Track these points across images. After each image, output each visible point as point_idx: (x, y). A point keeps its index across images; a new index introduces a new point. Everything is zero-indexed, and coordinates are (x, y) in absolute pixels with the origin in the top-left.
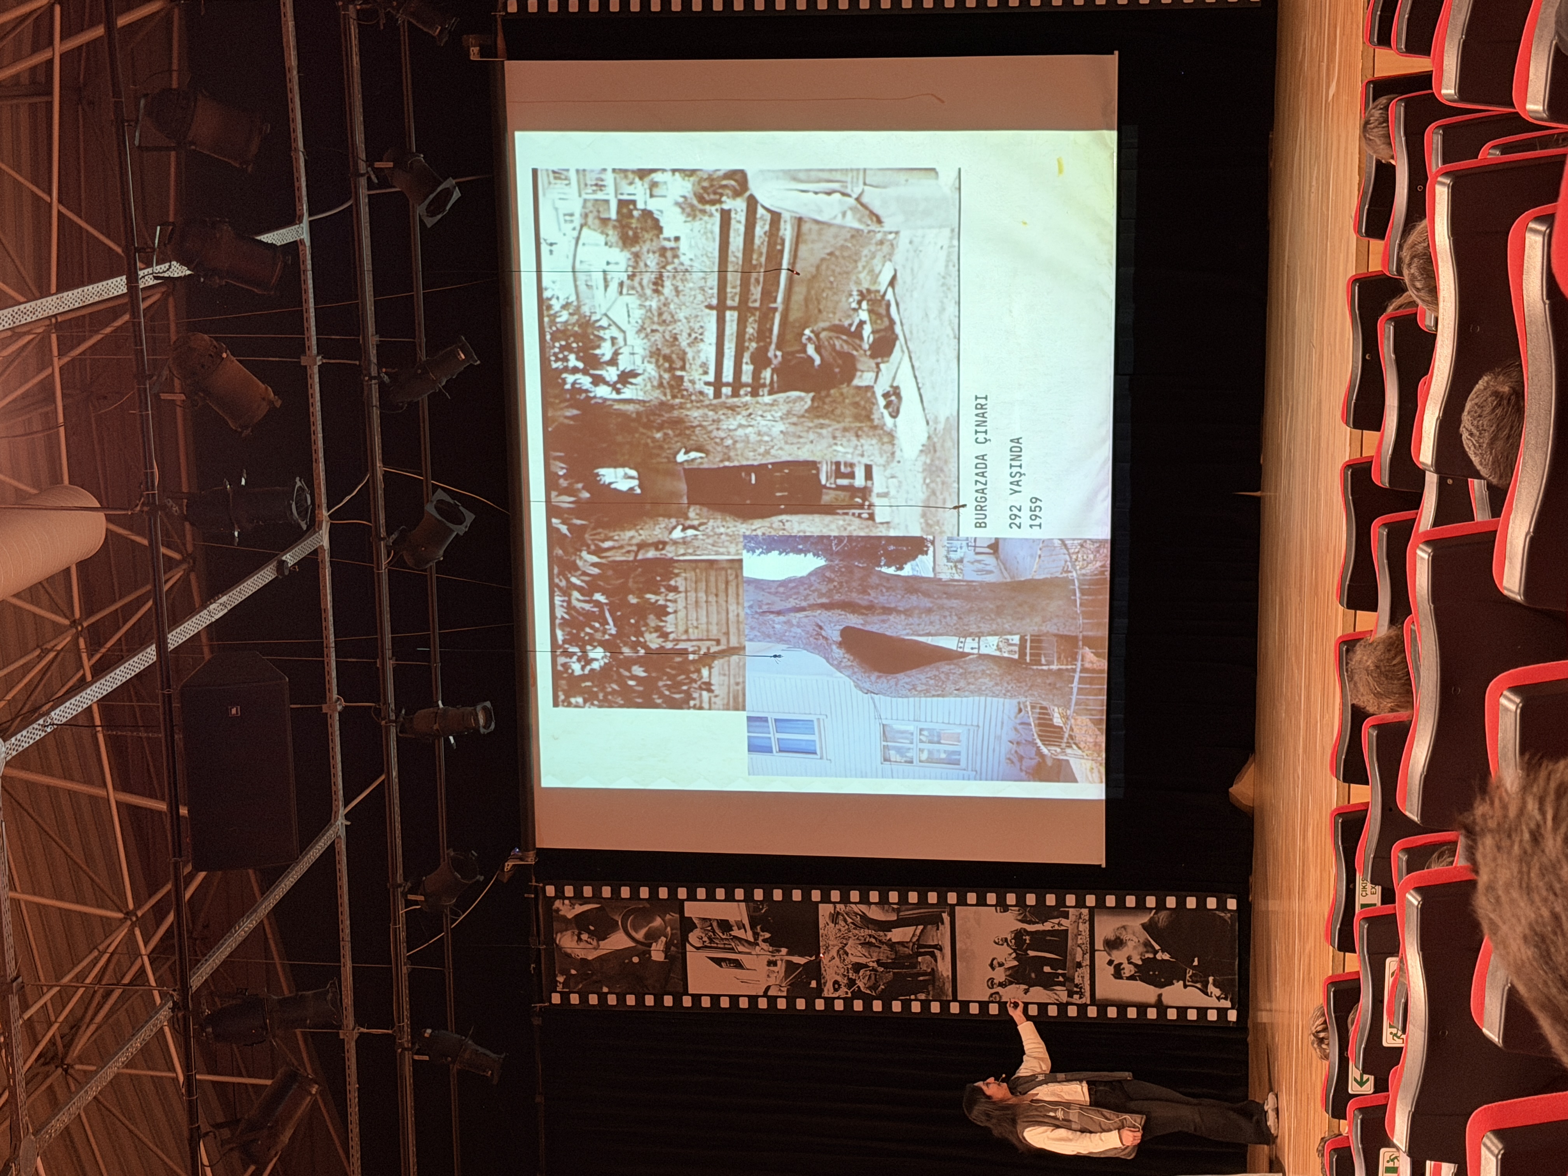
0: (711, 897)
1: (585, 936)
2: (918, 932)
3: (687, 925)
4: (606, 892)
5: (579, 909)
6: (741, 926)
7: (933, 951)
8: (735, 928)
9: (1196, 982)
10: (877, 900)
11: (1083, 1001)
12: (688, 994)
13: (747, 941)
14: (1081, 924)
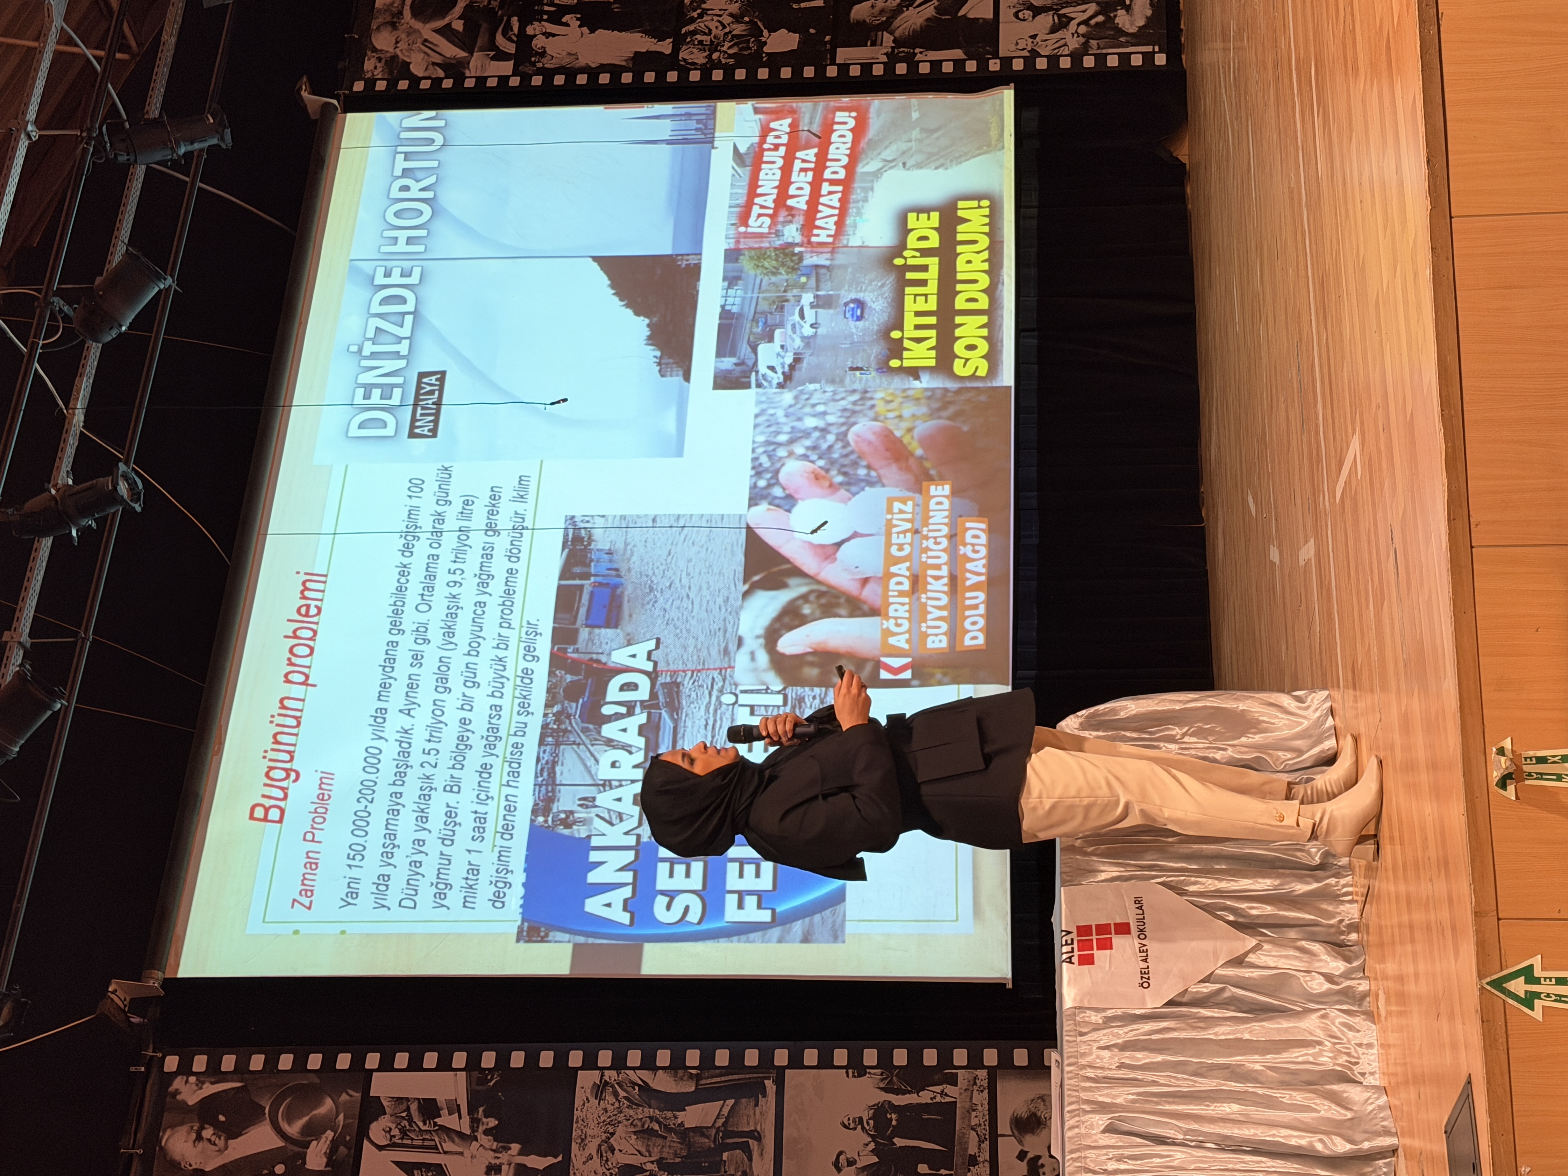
0: (415, 1065)
1: (208, 1133)
3: (371, 1110)
4: (257, 1062)
5: (209, 1089)
6: (453, 1108)
7: (746, 1141)
13: (460, 1135)
14: (975, 1093)
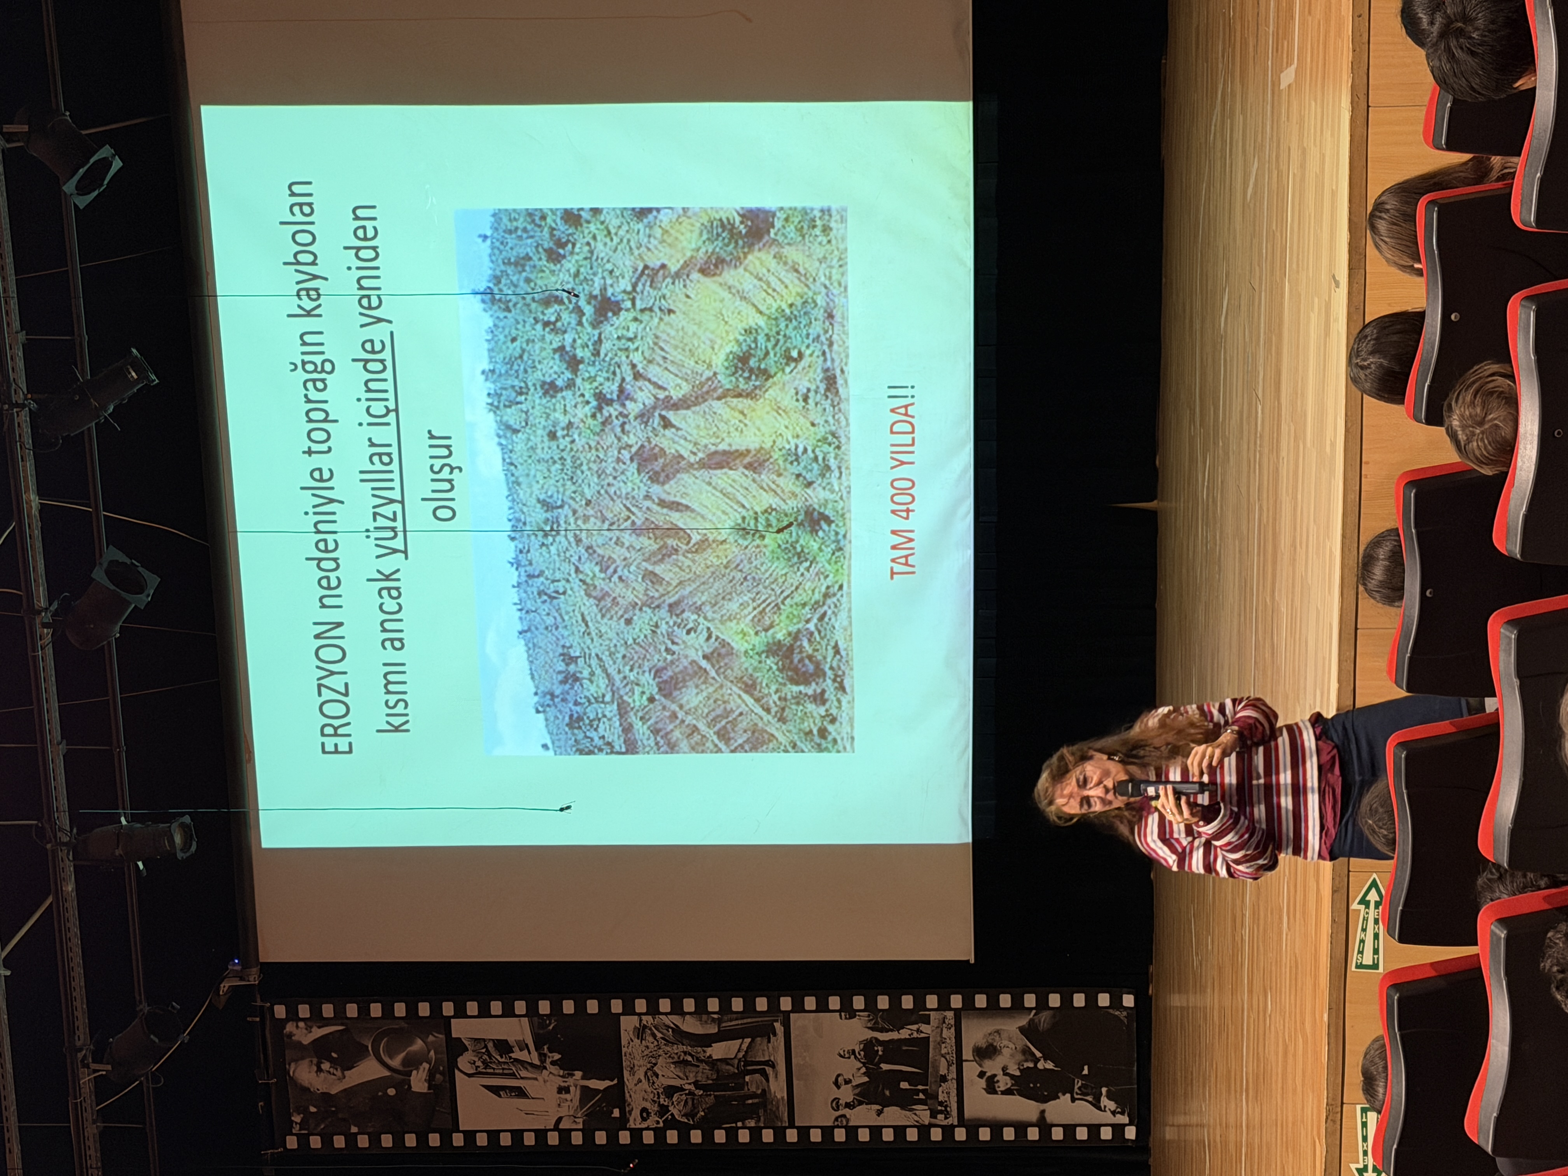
0: (484, 1012)
1: (326, 1066)
2: (744, 1047)
3: (456, 1047)
4: (352, 1010)
5: (318, 1032)
6: (523, 1046)
7: (763, 1068)
8: (516, 1049)
9: (1087, 1094)
10: (692, 1009)
11: (950, 1121)
12: (458, 1131)
13: (532, 1065)
14: (945, 1030)
